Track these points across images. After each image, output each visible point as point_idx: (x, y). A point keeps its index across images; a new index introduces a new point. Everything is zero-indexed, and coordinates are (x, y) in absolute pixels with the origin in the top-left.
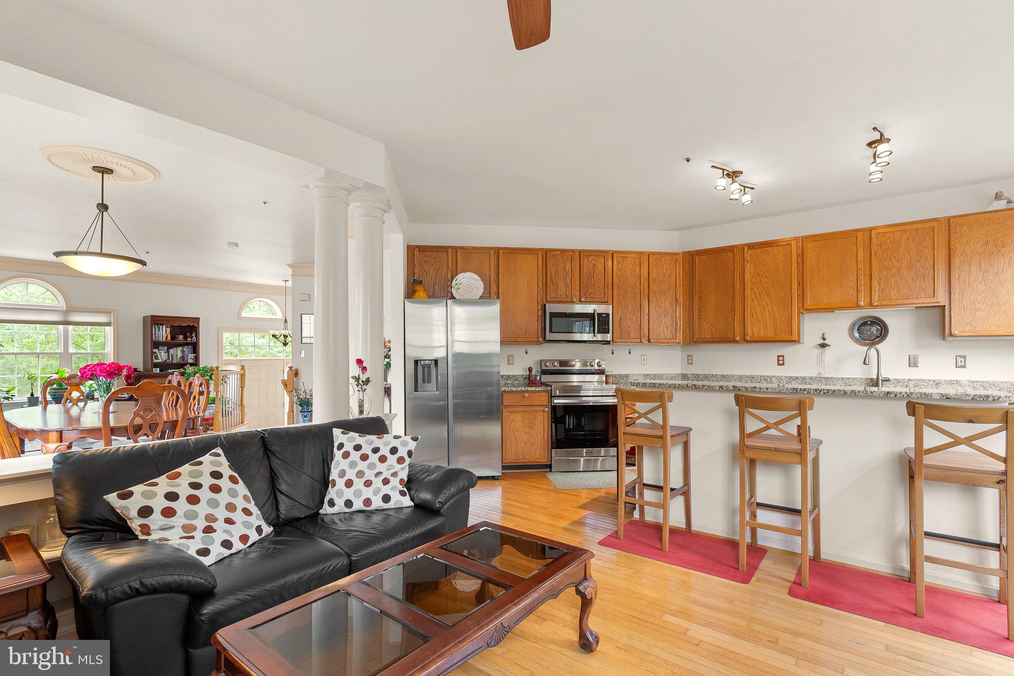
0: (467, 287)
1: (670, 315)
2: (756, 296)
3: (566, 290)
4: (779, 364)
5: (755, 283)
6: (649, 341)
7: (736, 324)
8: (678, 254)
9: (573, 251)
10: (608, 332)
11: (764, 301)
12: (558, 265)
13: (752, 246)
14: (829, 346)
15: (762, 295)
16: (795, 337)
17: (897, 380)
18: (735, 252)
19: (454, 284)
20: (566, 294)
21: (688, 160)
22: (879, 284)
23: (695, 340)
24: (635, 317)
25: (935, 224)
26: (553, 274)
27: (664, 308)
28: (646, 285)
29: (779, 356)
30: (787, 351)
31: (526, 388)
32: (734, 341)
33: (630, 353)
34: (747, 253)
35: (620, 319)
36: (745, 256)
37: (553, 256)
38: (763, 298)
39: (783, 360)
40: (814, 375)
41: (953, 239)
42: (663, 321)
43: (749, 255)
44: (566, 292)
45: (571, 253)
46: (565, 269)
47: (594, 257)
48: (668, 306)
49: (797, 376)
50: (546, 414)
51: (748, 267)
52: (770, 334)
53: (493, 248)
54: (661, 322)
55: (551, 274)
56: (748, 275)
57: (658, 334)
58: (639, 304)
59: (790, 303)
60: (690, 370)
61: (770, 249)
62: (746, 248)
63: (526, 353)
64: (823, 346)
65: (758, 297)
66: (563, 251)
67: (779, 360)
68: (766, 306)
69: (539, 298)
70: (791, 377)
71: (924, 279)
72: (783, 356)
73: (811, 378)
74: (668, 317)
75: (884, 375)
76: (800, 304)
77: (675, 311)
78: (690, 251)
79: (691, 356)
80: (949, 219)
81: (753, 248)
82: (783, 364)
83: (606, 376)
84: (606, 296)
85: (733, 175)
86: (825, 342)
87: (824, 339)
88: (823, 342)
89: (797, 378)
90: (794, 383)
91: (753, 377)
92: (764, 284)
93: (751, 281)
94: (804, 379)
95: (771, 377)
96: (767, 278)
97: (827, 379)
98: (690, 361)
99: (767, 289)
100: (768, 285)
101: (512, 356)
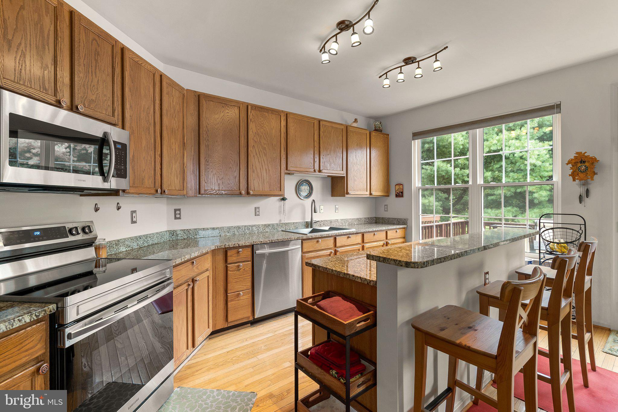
1: (179, 160)
2: (256, 154)
4: (256, 215)
5: (256, 142)
6: (163, 191)
7: (241, 178)
10: (125, 177)
11: (262, 160)
14: (287, 199)
15: (261, 153)
16: (283, 193)
18: (241, 107)
20: (44, 85)
25: (343, 127)
27: (174, 151)
29: (256, 208)
32: (240, 195)
33: (119, 208)
34: (251, 112)
36: (249, 114)
38: (262, 156)
39: (259, 211)
40: (277, 222)
41: (348, 138)
43: (251, 114)
47: (96, 37)
48: (177, 149)
49: (269, 223)
51: (251, 125)
52: (267, 189)
54: (172, 168)
56: (250, 133)
57: (169, 183)
60: (179, 226)
61: (267, 114)
62: (249, 107)
64: (283, 199)
65: (258, 153)
67: (255, 212)
68: (263, 164)
70: (265, 225)
71: (339, 159)
73: (277, 224)
74: (178, 163)
75: (315, 219)
76: (285, 166)
77: (182, 157)
78: (195, 91)
79: (179, 210)
81: (255, 109)
82: (258, 215)
89: (269, 225)
90: (267, 230)
91: (239, 227)
92: (262, 144)
93: (253, 139)
94: (273, 225)
95: (252, 226)
96: (265, 139)
97: (286, 224)
98: (178, 216)
99: (265, 149)
100: (265, 146)
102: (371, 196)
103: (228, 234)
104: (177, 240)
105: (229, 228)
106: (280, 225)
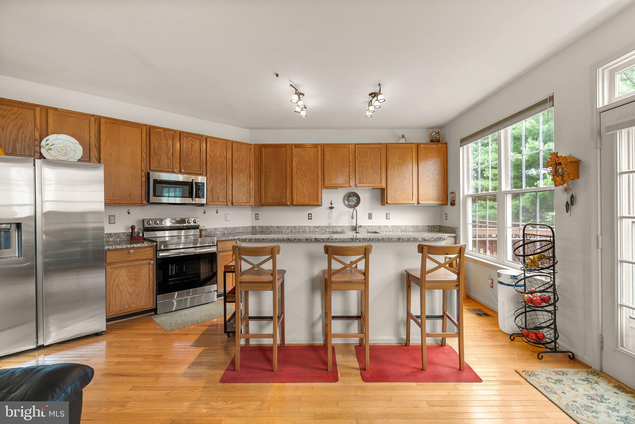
0: (62, 149)
1: (246, 186)
2: (299, 177)
3: (168, 163)
4: (309, 219)
5: (298, 169)
6: (232, 204)
7: (287, 194)
8: (251, 145)
9: (174, 131)
10: (203, 197)
11: (303, 181)
12: (161, 140)
14: (334, 208)
15: (302, 176)
16: (320, 203)
17: (364, 226)
18: (287, 148)
19: (43, 143)
20: (168, 165)
21: (277, 75)
22: (359, 175)
23: (262, 204)
24: (223, 187)
25: (381, 146)
26: (156, 148)
27: (242, 182)
28: (230, 163)
29: (309, 214)
30: (314, 211)
31: (132, 246)
32: (286, 205)
33: (217, 213)
34: (294, 150)
35: (212, 187)
36: (293, 151)
37: (156, 132)
38: (303, 178)
39: (311, 217)
40: (327, 225)
41: (388, 155)
42: (241, 190)
43: (295, 151)
44: (168, 164)
45: (172, 133)
46: (168, 145)
47: (192, 139)
48: (245, 180)
49: (319, 225)
50: (151, 267)
51: (295, 159)
52: (307, 202)
53: (93, 116)
54: (240, 191)
55: (154, 147)
56: (294, 163)
57: (238, 199)
58: (225, 178)
59: (317, 183)
60: (257, 224)
61: (307, 149)
62: (293, 146)
63: (129, 213)
64: (331, 208)
65: (300, 177)
66: (165, 130)
67: (309, 217)
68: (304, 184)
69: (143, 166)
70: (315, 227)
71: (377, 174)
72: (311, 214)
73: (325, 227)
74: (245, 187)
75: (359, 224)
76: (322, 184)
77: (249, 184)
78: (259, 144)
79: (258, 214)
80: (387, 144)
81: (297, 147)
82: (311, 219)
83: (200, 230)
84: (201, 170)
86: (332, 206)
87: (332, 204)
88: (331, 206)
89: (319, 227)
90: (317, 230)
91: (295, 227)
92: (303, 170)
93: (296, 167)
94: (322, 227)
95: (305, 227)
96: (305, 166)
97: (333, 227)
98: (257, 218)
99: (305, 173)
100: (306, 171)
101: (114, 216)
102: (419, 205)
103: (287, 231)
104: (256, 232)
105: (288, 227)
106: (329, 227)
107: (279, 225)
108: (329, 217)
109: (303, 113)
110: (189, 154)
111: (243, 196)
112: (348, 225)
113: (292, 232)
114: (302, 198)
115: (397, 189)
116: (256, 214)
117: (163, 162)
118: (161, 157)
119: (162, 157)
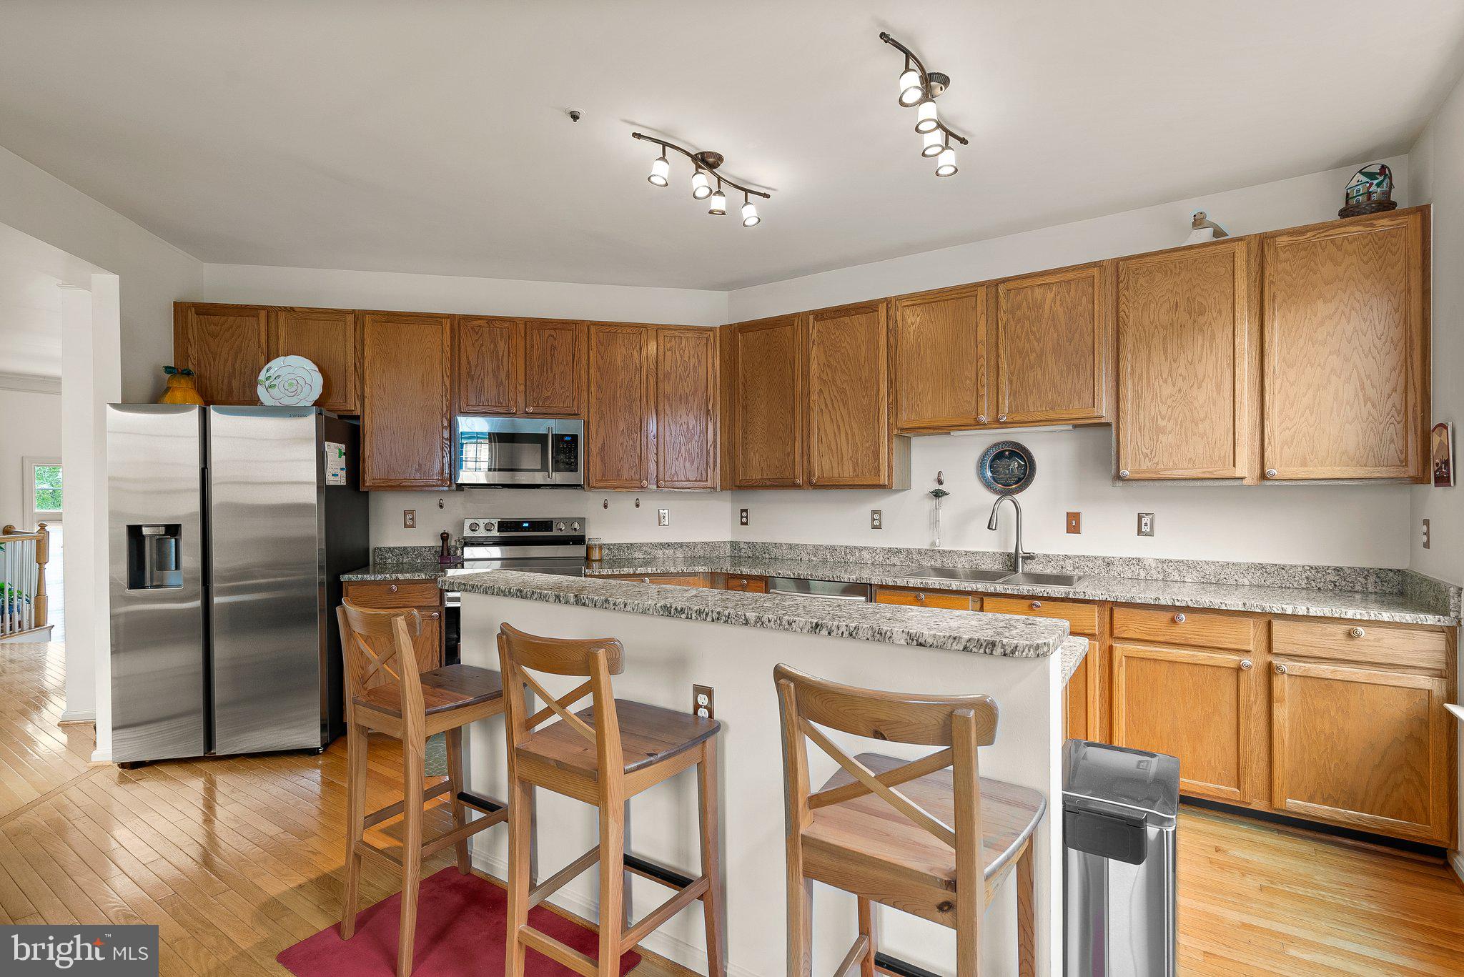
0: (291, 384)
1: (696, 438)
2: (826, 404)
3: (499, 394)
4: (874, 526)
5: (825, 382)
6: (659, 487)
7: (796, 456)
8: (712, 329)
9: (512, 320)
10: (576, 470)
11: (838, 414)
12: (482, 345)
13: (820, 315)
14: (948, 494)
15: (835, 402)
16: (884, 480)
18: (796, 325)
19: (262, 376)
20: (497, 399)
21: (575, 117)
22: (1011, 382)
23: (738, 483)
24: (631, 443)
25: (1096, 272)
26: (474, 362)
27: (685, 427)
28: (652, 384)
29: (874, 512)
30: (884, 503)
31: (394, 576)
32: (795, 486)
33: (637, 506)
34: (813, 327)
35: (603, 445)
36: (811, 332)
37: (473, 328)
38: (837, 408)
39: (880, 520)
40: (924, 546)
41: (1123, 299)
42: (683, 451)
43: (815, 331)
44: (499, 395)
45: (507, 325)
46: (497, 352)
47: (553, 332)
48: (692, 422)
49: (899, 547)
50: (436, 624)
51: (814, 351)
52: (848, 472)
53: (351, 311)
54: (680, 452)
55: (469, 363)
56: (814, 367)
57: (673, 472)
58: (637, 420)
59: (876, 417)
60: (745, 536)
61: (847, 319)
62: (811, 318)
63: (441, 506)
64: (938, 494)
65: (829, 405)
66: (491, 320)
67: (873, 519)
68: (841, 424)
69: (445, 406)
70: (890, 550)
71: (1078, 374)
72: (879, 512)
73: (919, 552)
74: (693, 442)
76: (892, 420)
77: (705, 431)
78: (731, 325)
79: (746, 511)
80: (1117, 262)
81: (823, 319)
82: (879, 527)
83: (589, 549)
84: (576, 403)
85: (707, 161)
86: (941, 487)
87: (940, 482)
88: (937, 487)
89: (899, 551)
90: (894, 560)
91: (833, 549)
92: (838, 382)
93: (819, 378)
94: (909, 552)
95: (861, 549)
96: (843, 371)
97: (943, 553)
98: (744, 520)
99: (843, 392)
100: (845, 385)
101: (412, 512)
102: (1267, 482)
103: (814, 559)
104: (740, 557)
105: (817, 548)
106: (932, 552)
107: (795, 541)
108: (934, 523)
109: (750, 214)
110: (545, 370)
111: (688, 464)
112: (991, 550)
113: (825, 561)
114: (835, 465)
115: (1162, 423)
116: (742, 511)
117: (488, 392)
118: (483, 381)
119: (486, 382)
